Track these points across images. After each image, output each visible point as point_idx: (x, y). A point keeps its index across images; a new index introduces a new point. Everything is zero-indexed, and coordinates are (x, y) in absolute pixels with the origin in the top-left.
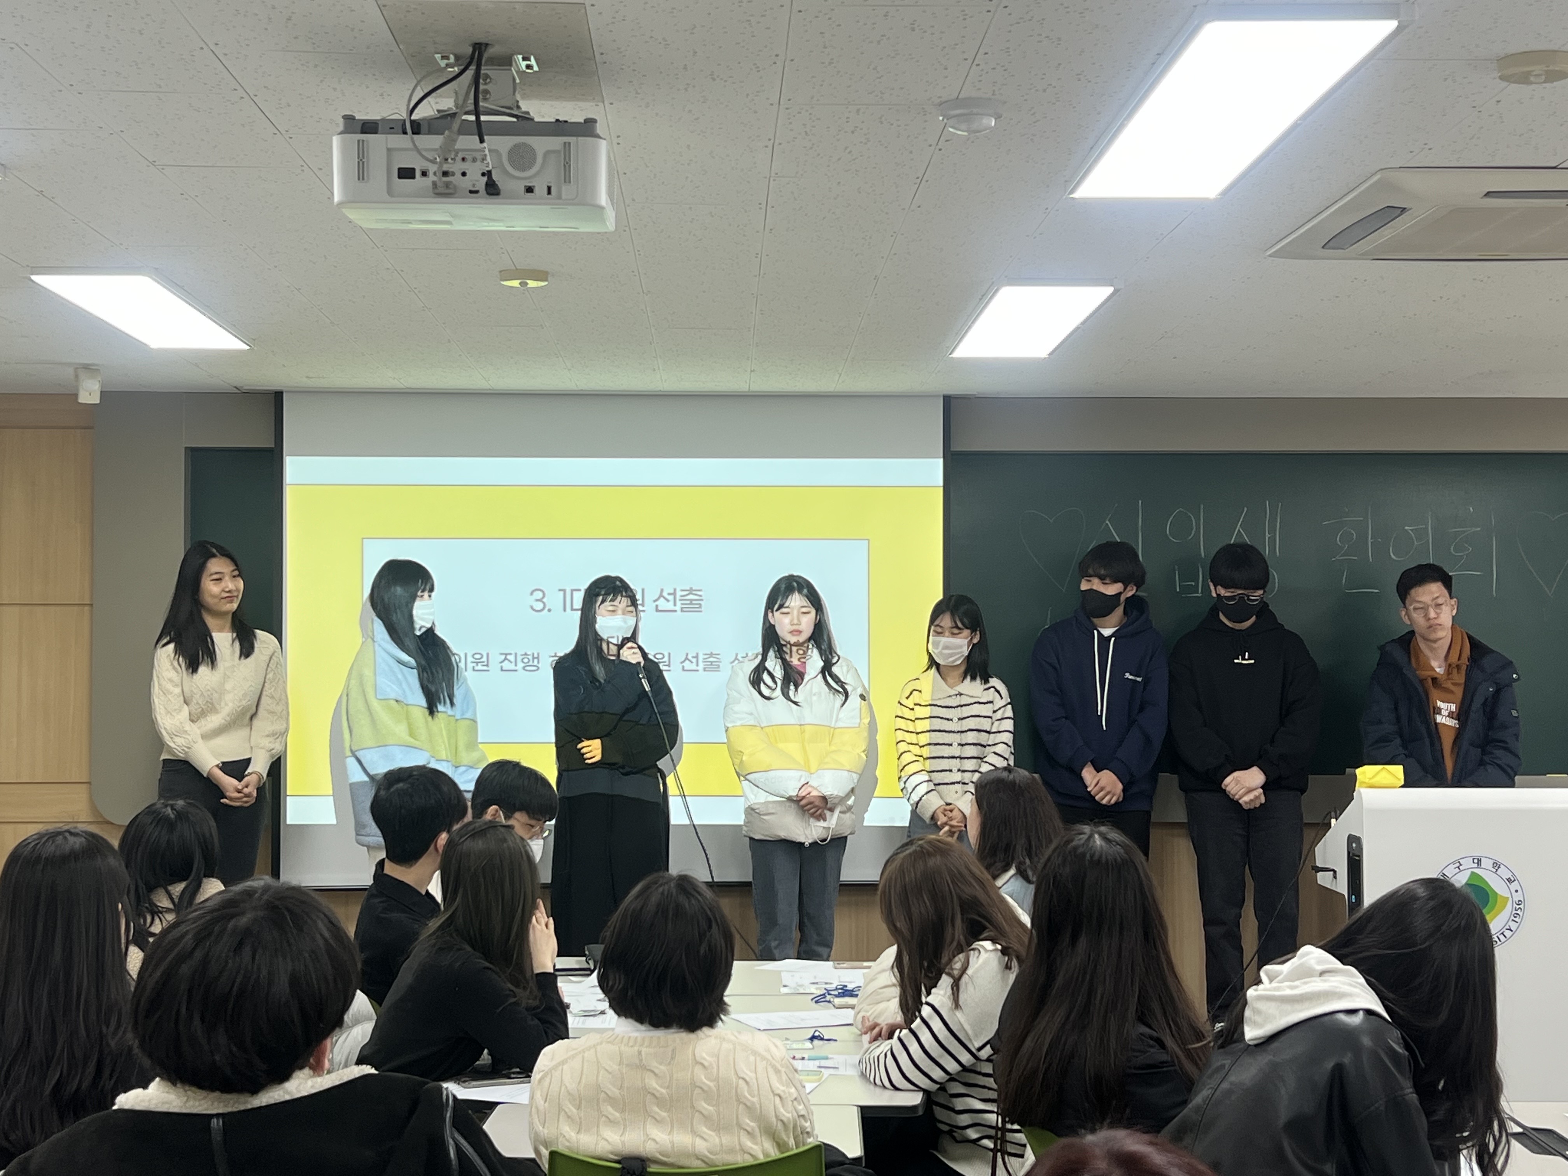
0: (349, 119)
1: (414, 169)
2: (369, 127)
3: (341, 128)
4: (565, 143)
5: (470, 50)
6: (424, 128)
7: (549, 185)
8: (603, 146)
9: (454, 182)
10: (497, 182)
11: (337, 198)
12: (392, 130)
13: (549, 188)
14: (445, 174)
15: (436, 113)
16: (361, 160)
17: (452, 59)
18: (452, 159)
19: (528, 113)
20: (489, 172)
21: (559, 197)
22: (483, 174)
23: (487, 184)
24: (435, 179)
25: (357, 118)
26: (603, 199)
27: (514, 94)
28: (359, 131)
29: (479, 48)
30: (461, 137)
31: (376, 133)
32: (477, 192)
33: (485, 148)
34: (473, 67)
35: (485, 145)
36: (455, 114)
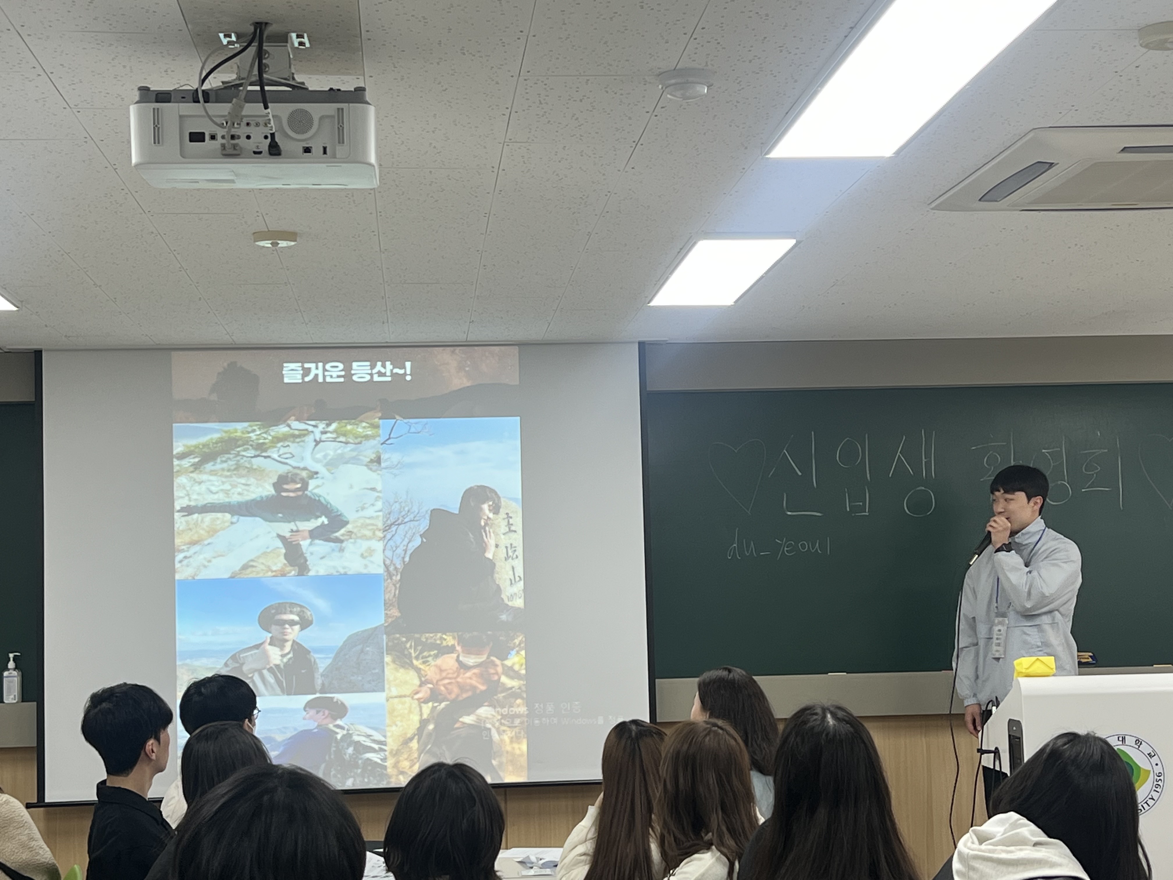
0: (144, 90)
1: (203, 134)
2: (163, 97)
3: (137, 98)
4: (338, 109)
5: (252, 29)
6: (212, 97)
7: (325, 145)
8: (372, 111)
9: (240, 144)
10: (279, 144)
11: (135, 159)
12: (183, 100)
13: (325, 149)
14: (233, 137)
15: (221, 84)
16: (156, 126)
17: (234, 38)
18: (238, 124)
19: (303, 83)
20: (273, 135)
21: (334, 156)
22: (266, 137)
23: (270, 146)
24: (224, 141)
25: (151, 89)
26: (373, 159)
27: (290, 67)
28: (154, 100)
29: (260, 26)
30: (247, 105)
31: (169, 102)
32: (260, 153)
33: (269, 113)
34: (255, 44)
35: (269, 110)
36: (241, 85)
